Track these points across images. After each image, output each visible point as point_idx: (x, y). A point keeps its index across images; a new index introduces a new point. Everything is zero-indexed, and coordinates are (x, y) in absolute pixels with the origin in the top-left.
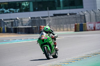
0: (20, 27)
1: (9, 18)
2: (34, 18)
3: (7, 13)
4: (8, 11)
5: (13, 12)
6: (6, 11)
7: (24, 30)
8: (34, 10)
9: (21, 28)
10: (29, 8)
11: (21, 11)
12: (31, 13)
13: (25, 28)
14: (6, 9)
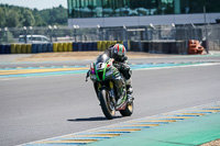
0: (154, 41)
1: (136, 25)
2: (181, 25)
3: (134, 15)
4: (135, 11)
5: (145, 14)
6: (131, 12)
7: (160, 47)
8: (183, 12)
9: (156, 43)
10: (173, 8)
11: (159, 13)
12: (176, 16)
13: (163, 43)
14: (133, 8)
